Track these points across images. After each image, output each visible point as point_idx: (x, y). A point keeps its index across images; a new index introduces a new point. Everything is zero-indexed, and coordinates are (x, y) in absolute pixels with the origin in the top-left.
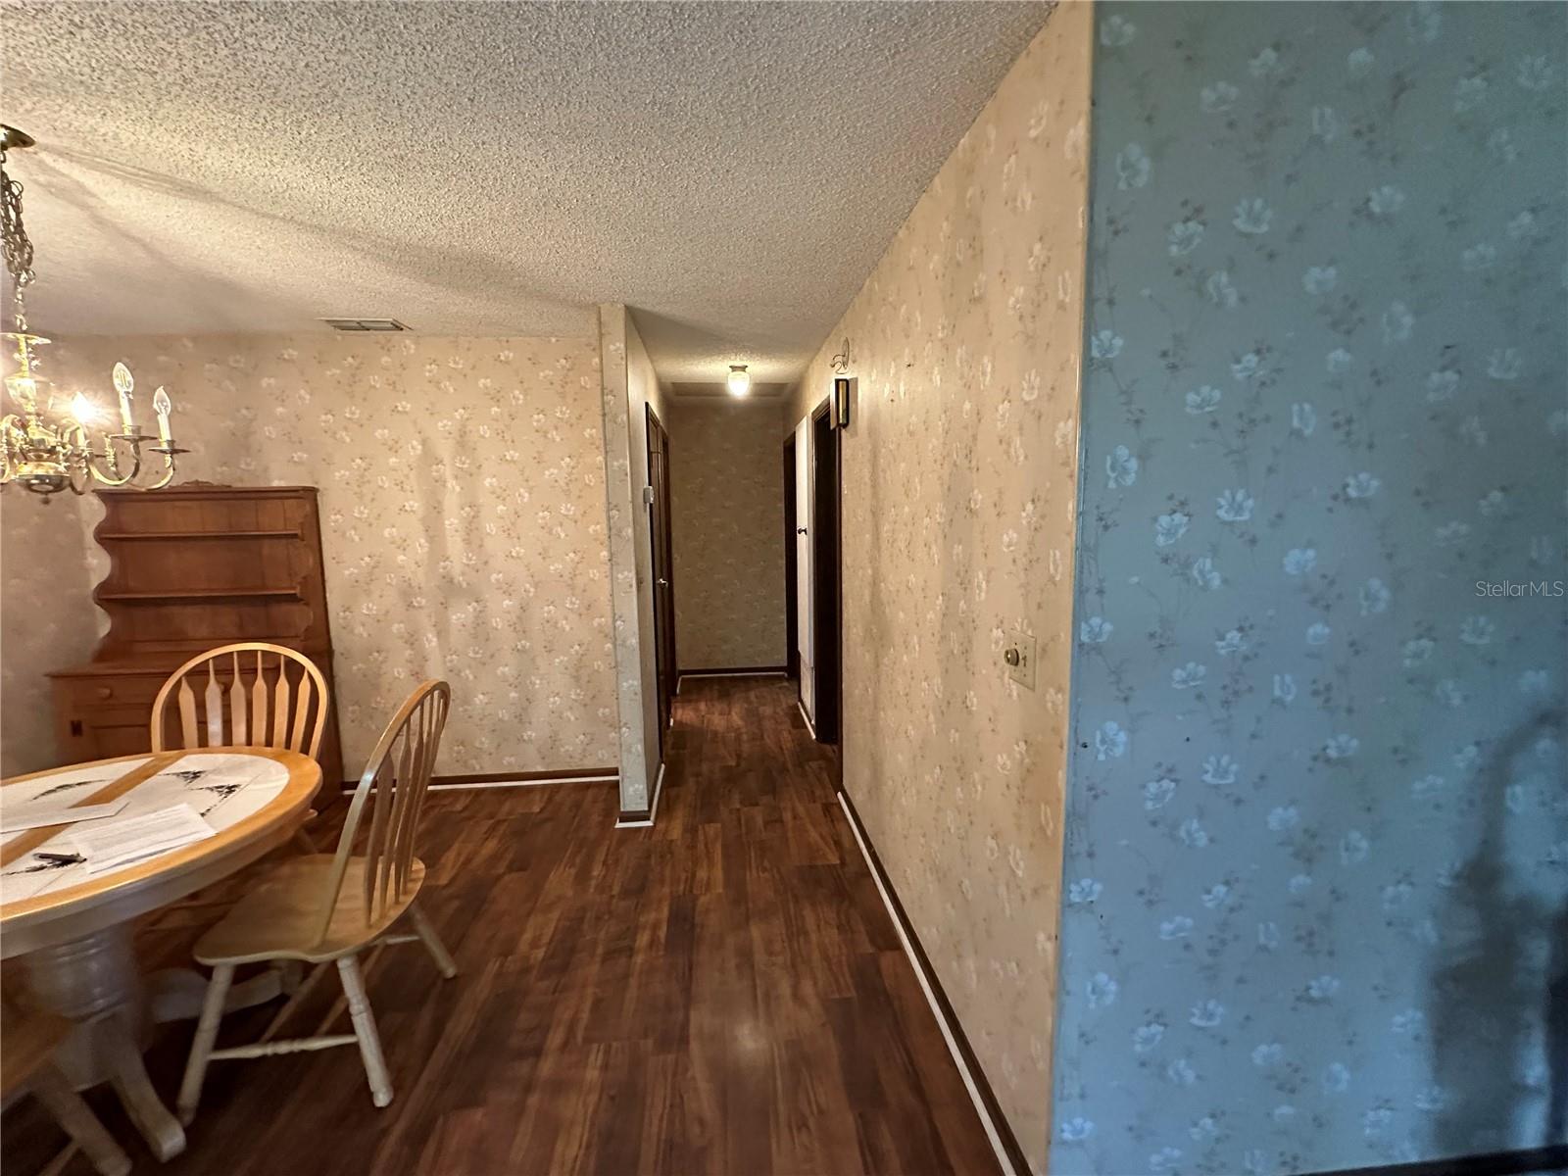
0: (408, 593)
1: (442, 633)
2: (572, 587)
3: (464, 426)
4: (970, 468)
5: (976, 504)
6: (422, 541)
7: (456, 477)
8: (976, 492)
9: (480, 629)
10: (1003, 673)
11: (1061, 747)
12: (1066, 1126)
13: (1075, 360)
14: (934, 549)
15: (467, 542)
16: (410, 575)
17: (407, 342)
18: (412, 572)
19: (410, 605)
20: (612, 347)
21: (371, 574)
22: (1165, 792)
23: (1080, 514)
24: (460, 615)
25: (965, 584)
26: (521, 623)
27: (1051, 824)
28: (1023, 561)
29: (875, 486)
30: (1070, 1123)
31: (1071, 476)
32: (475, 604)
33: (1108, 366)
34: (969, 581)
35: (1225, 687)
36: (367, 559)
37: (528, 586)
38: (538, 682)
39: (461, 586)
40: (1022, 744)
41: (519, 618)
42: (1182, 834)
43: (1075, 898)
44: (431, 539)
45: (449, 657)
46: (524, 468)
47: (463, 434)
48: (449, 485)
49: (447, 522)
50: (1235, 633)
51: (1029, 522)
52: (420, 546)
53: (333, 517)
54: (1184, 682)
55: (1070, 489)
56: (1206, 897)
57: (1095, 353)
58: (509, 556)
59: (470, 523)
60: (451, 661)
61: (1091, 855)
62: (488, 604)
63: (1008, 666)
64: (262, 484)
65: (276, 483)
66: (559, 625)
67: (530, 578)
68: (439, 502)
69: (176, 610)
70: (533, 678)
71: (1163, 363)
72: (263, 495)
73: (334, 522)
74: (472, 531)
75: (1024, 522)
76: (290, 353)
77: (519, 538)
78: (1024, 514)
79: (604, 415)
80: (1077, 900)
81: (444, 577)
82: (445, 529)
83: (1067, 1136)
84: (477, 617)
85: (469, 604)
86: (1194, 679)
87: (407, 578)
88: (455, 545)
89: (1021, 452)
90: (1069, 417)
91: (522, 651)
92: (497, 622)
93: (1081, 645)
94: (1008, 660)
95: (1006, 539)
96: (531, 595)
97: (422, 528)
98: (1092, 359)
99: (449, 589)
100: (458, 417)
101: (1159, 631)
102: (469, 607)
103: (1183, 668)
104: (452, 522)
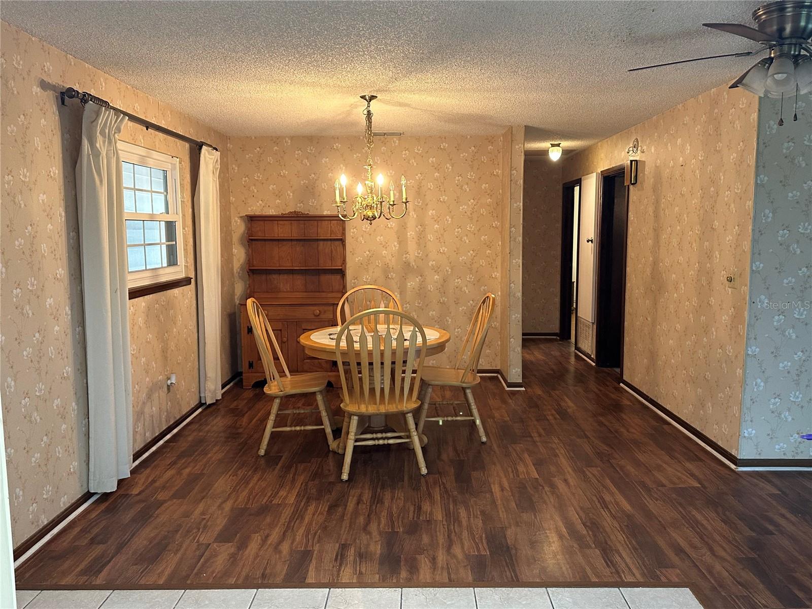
0: (386, 270)
1: (402, 292)
2: (471, 269)
3: (420, 183)
4: (713, 213)
5: (715, 226)
6: (396, 243)
7: (414, 210)
8: (715, 222)
9: (421, 292)
10: (725, 287)
11: (746, 304)
12: (745, 431)
13: (752, 182)
14: (694, 244)
15: (419, 244)
16: (388, 262)
17: (395, 139)
18: (389, 260)
19: (387, 277)
20: (517, 147)
21: (369, 260)
22: (781, 320)
23: (753, 230)
24: (412, 283)
25: (710, 257)
26: (443, 288)
27: (742, 331)
28: (733, 246)
29: (656, 216)
30: (747, 430)
31: (750, 218)
32: (420, 277)
33: (763, 186)
34: (712, 256)
35: (802, 286)
36: (368, 253)
37: (448, 268)
38: (450, 320)
39: (414, 268)
40: (732, 309)
41: (442, 286)
42: (787, 334)
43: (750, 352)
44: (400, 243)
45: (405, 305)
46: (449, 205)
47: (420, 188)
48: (411, 214)
49: (409, 234)
50: (805, 268)
51: (736, 233)
52: (394, 246)
53: (352, 230)
54: (787, 284)
55: (751, 222)
56: (795, 356)
57: (759, 182)
58: (439, 252)
59: (420, 234)
60: (406, 308)
61: (755, 339)
62: (426, 278)
63: (727, 282)
64: (318, 213)
65: (326, 213)
66: (463, 290)
67: (449, 264)
68: (405, 223)
69: (275, 276)
70: (448, 318)
71: (781, 184)
72: (322, 218)
73: (352, 233)
74: (421, 237)
75: (735, 233)
76: (337, 145)
77: (444, 243)
78: (734, 230)
79: (511, 181)
80: (751, 353)
81: (405, 263)
82: (407, 237)
83: (746, 435)
84: (421, 285)
85: (417, 277)
86: (791, 283)
87: (386, 263)
88: (412, 247)
89: (734, 209)
90: (750, 200)
91: (444, 303)
92: (431, 287)
93: (753, 270)
94: (728, 280)
95: (728, 239)
96: (449, 273)
97: (396, 236)
98: (758, 183)
99: (407, 268)
100: (418, 178)
101: (779, 267)
102: (417, 279)
103: (787, 279)
104: (411, 233)
